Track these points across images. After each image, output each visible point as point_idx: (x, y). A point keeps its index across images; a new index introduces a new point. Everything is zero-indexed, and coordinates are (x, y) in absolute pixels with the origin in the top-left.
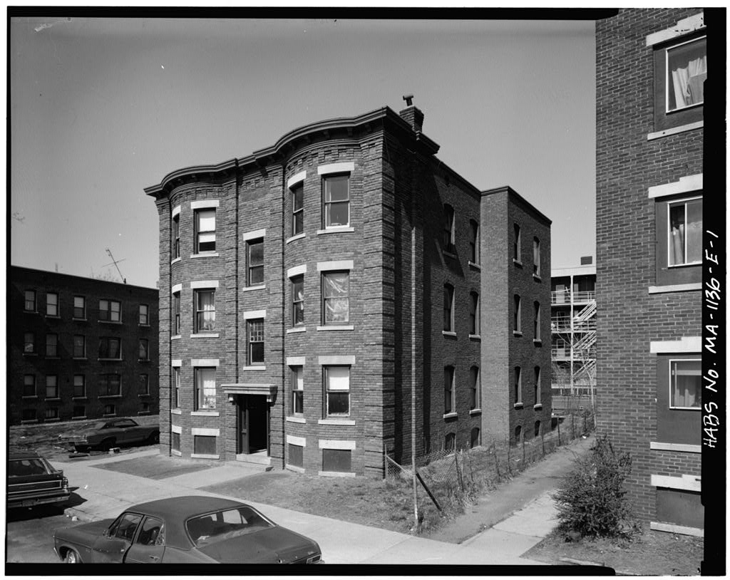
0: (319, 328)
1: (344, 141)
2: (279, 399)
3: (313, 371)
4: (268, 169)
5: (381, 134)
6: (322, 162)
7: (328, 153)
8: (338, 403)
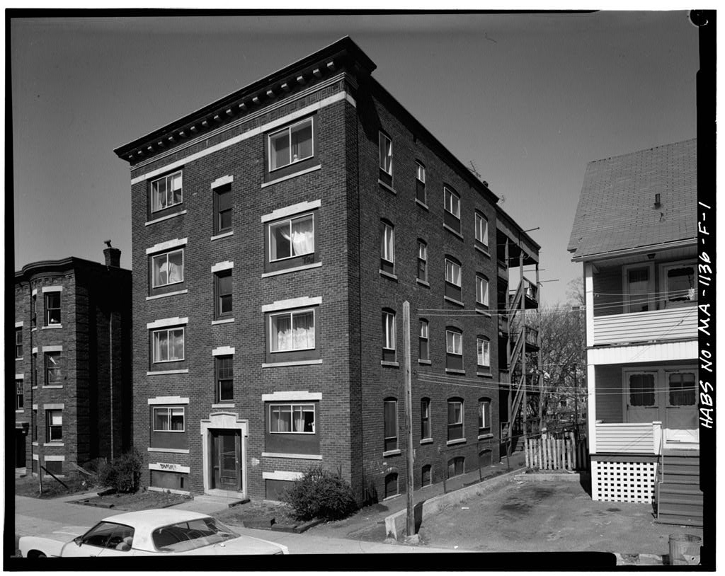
0: (44, 387)
1: (55, 273)
2: (30, 431)
3: (41, 413)
4: (22, 284)
5: (73, 271)
6: (44, 285)
7: (47, 280)
8: (57, 433)
